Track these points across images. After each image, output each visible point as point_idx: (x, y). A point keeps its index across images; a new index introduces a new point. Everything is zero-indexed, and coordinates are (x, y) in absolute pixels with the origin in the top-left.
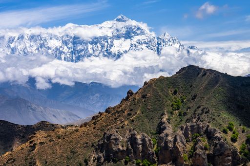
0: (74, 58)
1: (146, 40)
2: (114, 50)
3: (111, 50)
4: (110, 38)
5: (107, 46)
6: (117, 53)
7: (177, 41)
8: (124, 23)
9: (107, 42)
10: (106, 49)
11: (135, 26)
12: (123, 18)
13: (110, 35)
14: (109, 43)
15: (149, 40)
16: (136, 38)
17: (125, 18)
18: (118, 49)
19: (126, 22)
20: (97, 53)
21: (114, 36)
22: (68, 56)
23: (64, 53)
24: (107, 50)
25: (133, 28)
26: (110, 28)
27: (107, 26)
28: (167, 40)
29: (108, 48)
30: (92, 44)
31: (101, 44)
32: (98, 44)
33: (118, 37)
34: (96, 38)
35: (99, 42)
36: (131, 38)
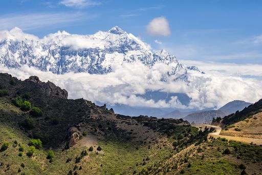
0: (60, 70)
1: (141, 56)
2: (105, 64)
3: (102, 64)
4: (102, 51)
5: (98, 60)
6: (107, 68)
7: (175, 59)
8: (118, 35)
9: (99, 55)
10: (96, 63)
11: (130, 40)
12: (118, 30)
13: (102, 47)
14: (100, 56)
15: (144, 56)
16: (130, 53)
17: (120, 30)
18: (110, 63)
19: (121, 35)
20: (86, 66)
21: (106, 49)
22: (54, 67)
23: (50, 63)
24: (98, 64)
25: (128, 41)
26: (103, 40)
27: (99, 37)
28: (164, 58)
29: (99, 62)
30: (82, 56)
31: (91, 56)
32: (88, 57)
33: (111, 51)
34: (86, 50)
35: (90, 54)
36: (125, 53)
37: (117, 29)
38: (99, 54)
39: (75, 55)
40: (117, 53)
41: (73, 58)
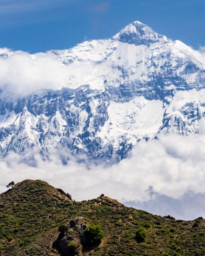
2: (108, 135)
3: (99, 134)
4: (98, 96)
5: (88, 122)
6: (116, 146)
8: (143, 47)
9: (88, 109)
10: (81, 132)
11: (179, 61)
12: (142, 33)
13: (97, 86)
14: (94, 111)
16: (181, 99)
17: (149, 32)
18: (123, 132)
19: (152, 46)
20: (52, 143)
21: (111, 90)
24: (87, 134)
25: (174, 64)
26: (99, 62)
27: (89, 55)
29: (91, 129)
30: (39, 113)
31: (67, 113)
32: (58, 115)
33: (124, 94)
34: (50, 95)
35: (62, 108)
36: (166, 98)
37: (139, 28)
38: (91, 105)
39: (18, 110)
40: (141, 100)
41: (14, 120)
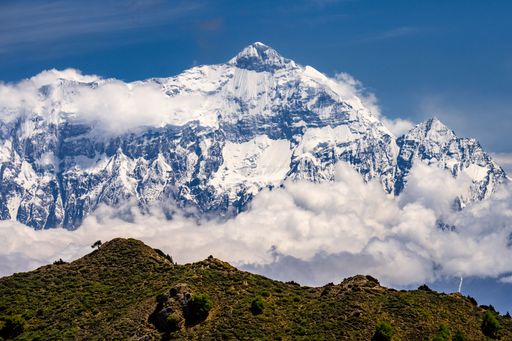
0: (60, 213)
1: (354, 147)
2: (223, 183)
3: (211, 182)
4: (210, 135)
5: (197, 167)
6: (233, 196)
7: (478, 152)
8: (265, 74)
9: (198, 151)
10: (189, 179)
11: (310, 91)
12: (265, 56)
13: (210, 122)
14: (205, 153)
15: (365, 145)
16: (313, 138)
17: (273, 56)
18: (241, 178)
19: (278, 73)
20: (153, 193)
21: (226, 127)
22: (37, 202)
23: (19, 189)
24: (196, 182)
25: (304, 95)
26: (212, 93)
27: (199, 85)
28: (436, 150)
29: (201, 176)
30: (137, 156)
31: (172, 156)
32: (161, 159)
33: (243, 133)
34: (151, 133)
35: (165, 150)
36: (294, 137)
37: (261, 51)
38: (201, 145)
39: (111, 152)
40: (264, 139)
41: (106, 164)
